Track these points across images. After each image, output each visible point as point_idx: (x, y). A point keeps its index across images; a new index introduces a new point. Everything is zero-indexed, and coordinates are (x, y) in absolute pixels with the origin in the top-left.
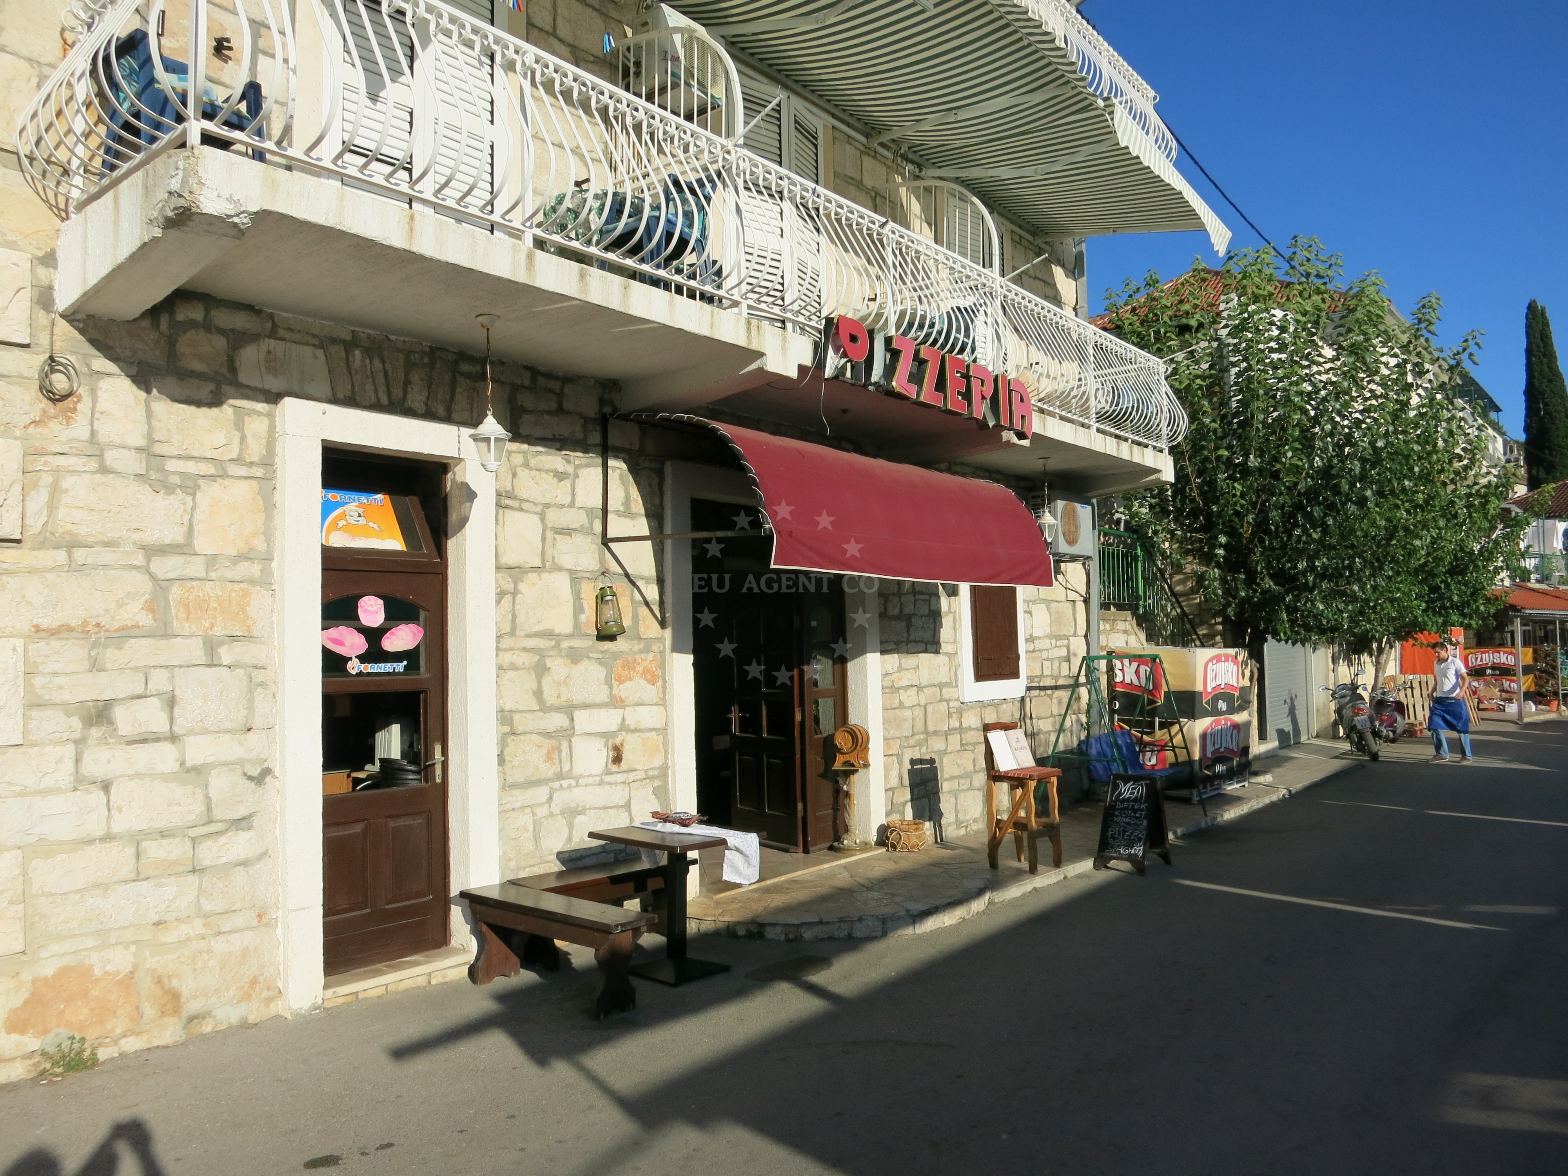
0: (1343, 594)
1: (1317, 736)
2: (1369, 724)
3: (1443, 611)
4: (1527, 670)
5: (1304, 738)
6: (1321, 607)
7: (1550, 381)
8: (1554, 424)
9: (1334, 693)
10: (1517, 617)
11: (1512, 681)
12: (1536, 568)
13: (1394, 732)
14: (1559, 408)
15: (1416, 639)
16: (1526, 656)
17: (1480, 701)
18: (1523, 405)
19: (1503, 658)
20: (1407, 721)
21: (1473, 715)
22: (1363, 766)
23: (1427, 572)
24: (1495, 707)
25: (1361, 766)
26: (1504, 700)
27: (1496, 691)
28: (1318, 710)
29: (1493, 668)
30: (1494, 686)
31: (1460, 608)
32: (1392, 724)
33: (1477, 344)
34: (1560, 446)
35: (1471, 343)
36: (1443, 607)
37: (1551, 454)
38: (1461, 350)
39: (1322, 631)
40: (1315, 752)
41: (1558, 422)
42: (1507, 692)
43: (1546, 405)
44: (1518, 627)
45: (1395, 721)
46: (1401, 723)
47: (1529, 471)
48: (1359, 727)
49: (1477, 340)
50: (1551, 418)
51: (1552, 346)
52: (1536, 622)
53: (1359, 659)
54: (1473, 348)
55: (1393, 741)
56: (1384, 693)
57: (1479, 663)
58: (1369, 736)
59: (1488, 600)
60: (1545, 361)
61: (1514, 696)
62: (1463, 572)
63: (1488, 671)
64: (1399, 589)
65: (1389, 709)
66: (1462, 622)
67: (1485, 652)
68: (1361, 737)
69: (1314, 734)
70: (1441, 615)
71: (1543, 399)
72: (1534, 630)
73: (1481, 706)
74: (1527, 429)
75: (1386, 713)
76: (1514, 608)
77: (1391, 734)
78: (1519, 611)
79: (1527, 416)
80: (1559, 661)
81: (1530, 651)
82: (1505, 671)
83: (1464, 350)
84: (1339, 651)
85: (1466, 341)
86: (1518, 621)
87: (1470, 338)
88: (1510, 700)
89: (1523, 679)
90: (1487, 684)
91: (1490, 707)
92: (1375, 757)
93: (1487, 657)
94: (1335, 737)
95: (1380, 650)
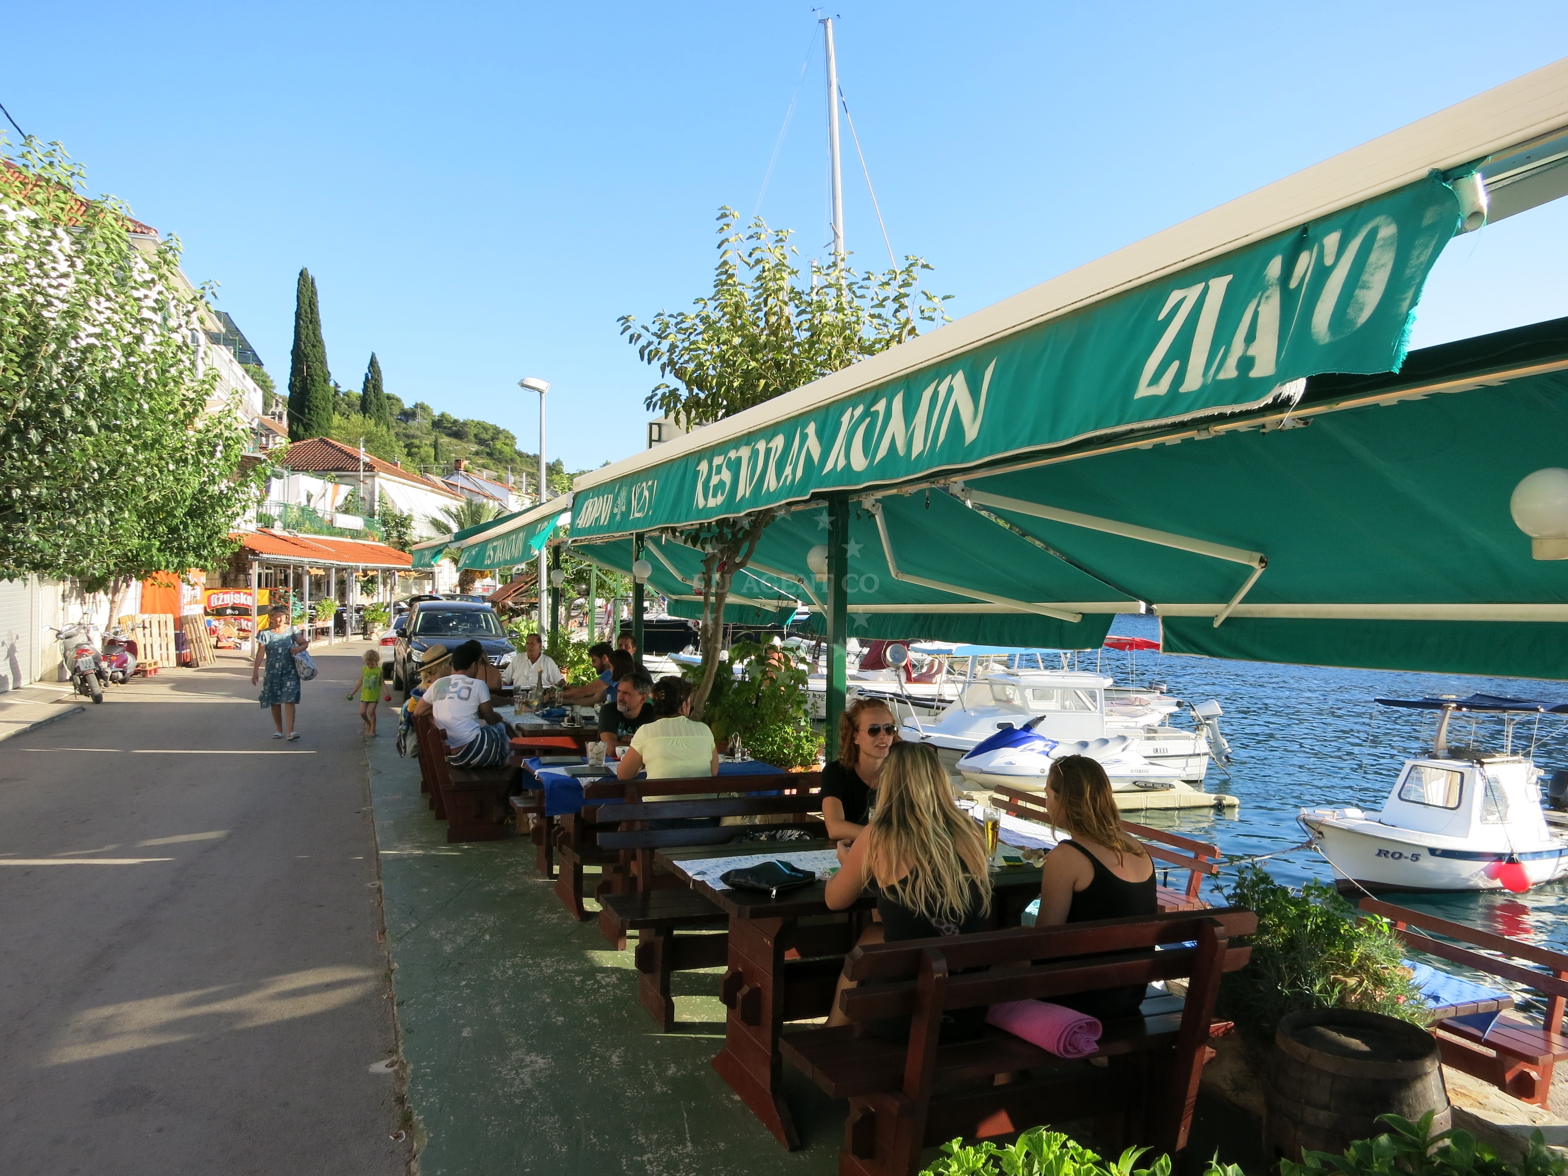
0: (61, 526)
1: (41, 680)
2: (93, 666)
3: (181, 552)
4: (261, 610)
5: (24, 683)
6: (35, 539)
7: (314, 346)
8: (314, 386)
9: (59, 633)
10: (255, 560)
11: (248, 620)
12: (280, 516)
13: (124, 673)
14: (319, 372)
15: (155, 579)
16: (262, 597)
17: (218, 640)
18: (290, 364)
19: (240, 598)
20: (139, 661)
21: (209, 653)
22: (84, 709)
23: (167, 512)
24: (232, 645)
25: (81, 709)
26: (241, 638)
27: (235, 630)
28: (43, 652)
29: (233, 608)
30: (233, 625)
31: (196, 550)
32: (122, 664)
33: (213, 294)
34: (317, 407)
35: (208, 292)
36: (180, 548)
37: (309, 413)
38: (198, 296)
39: (35, 567)
40: (33, 698)
41: (317, 384)
42: (244, 630)
43: (308, 367)
44: (255, 570)
45: (125, 661)
46: (131, 663)
47: (290, 426)
48: (82, 668)
49: (214, 290)
50: (312, 380)
51: (318, 315)
52: (275, 566)
53: (94, 597)
54: (209, 297)
55: (123, 682)
56: (116, 633)
57: (220, 603)
58: (93, 678)
59: (224, 543)
60: (310, 327)
61: (250, 634)
62: (201, 516)
63: (229, 611)
64: (121, 527)
65: (120, 649)
66: (197, 564)
67: (227, 593)
68: (84, 680)
69: (38, 679)
70: (177, 556)
71: (307, 361)
72: (276, 574)
73: (220, 645)
74: (291, 386)
75: (117, 652)
76: (253, 552)
77: (120, 675)
78: (257, 555)
79: (292, 374)
80: (291, 602)
81: (266, 592)
82: (242, 611)
83: (202, 297)
84: (71, 590)
85: (203, 288)
86: (256, 565)
87: (207, 287)
88: (246, 638)
89: (258, 619)
90: (227, 624)
91: (227, 645)
92: (98, 699)
93: (230, 598)
94: (61, 680)
95: (116, 590)
